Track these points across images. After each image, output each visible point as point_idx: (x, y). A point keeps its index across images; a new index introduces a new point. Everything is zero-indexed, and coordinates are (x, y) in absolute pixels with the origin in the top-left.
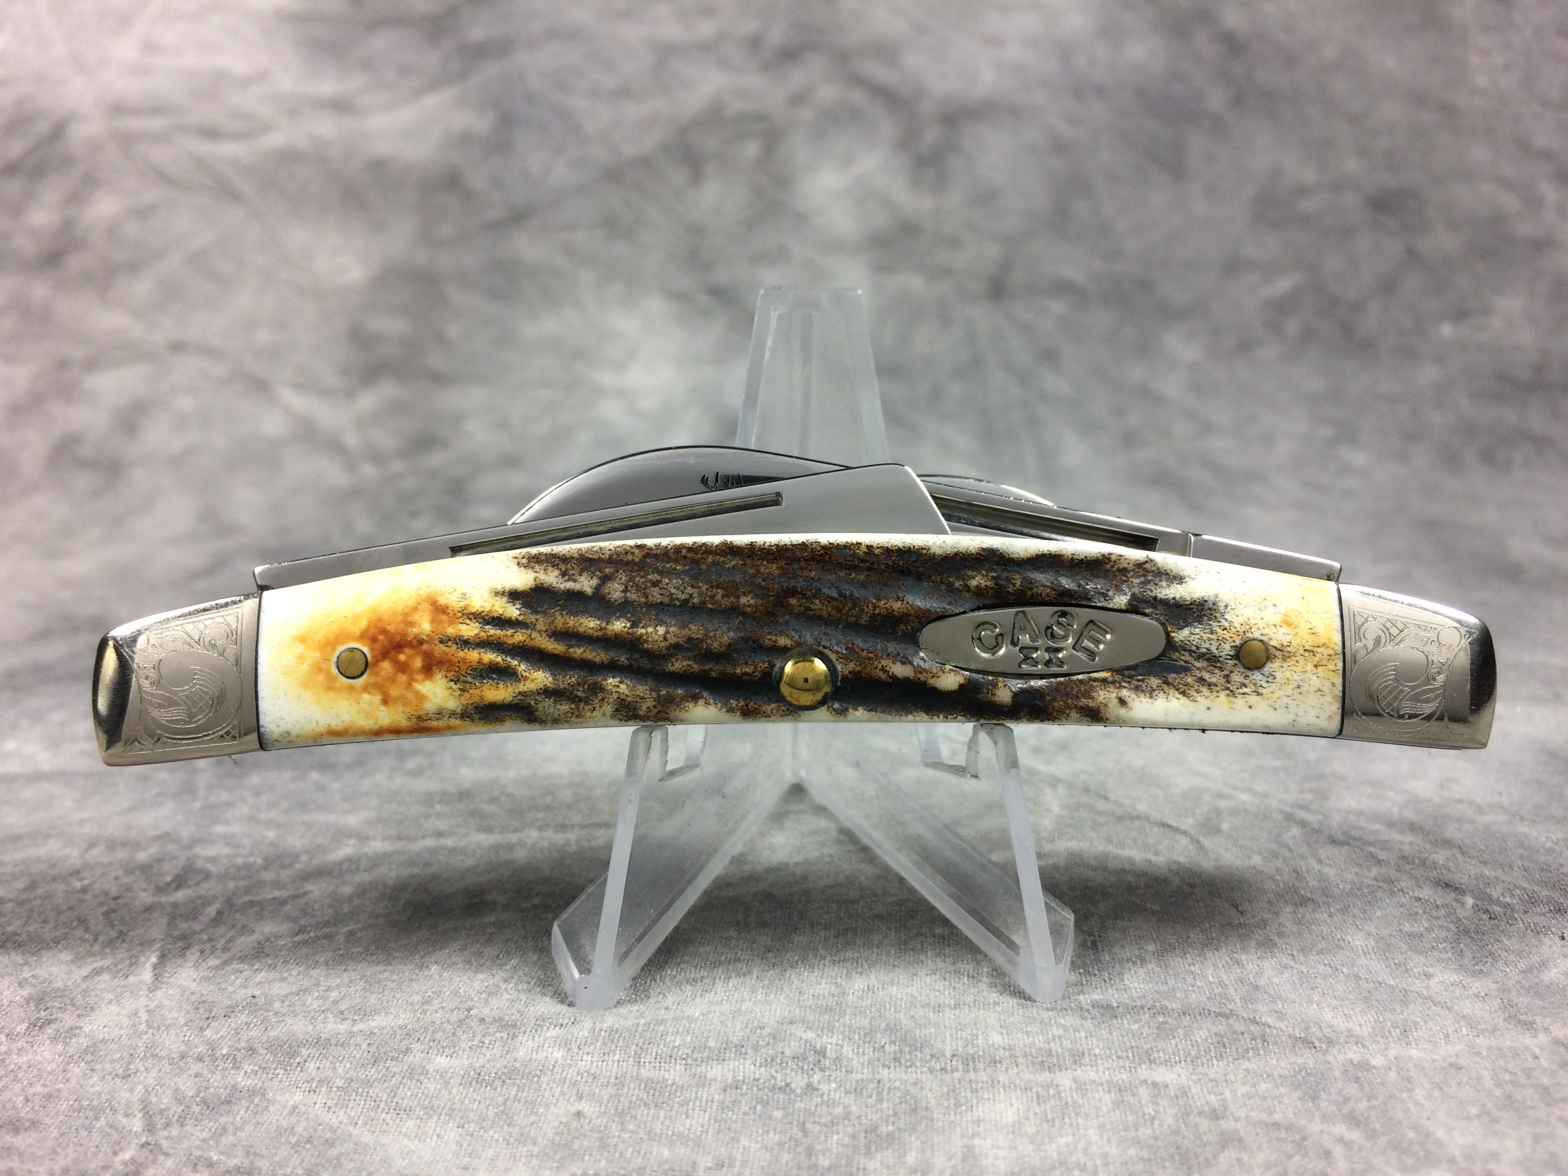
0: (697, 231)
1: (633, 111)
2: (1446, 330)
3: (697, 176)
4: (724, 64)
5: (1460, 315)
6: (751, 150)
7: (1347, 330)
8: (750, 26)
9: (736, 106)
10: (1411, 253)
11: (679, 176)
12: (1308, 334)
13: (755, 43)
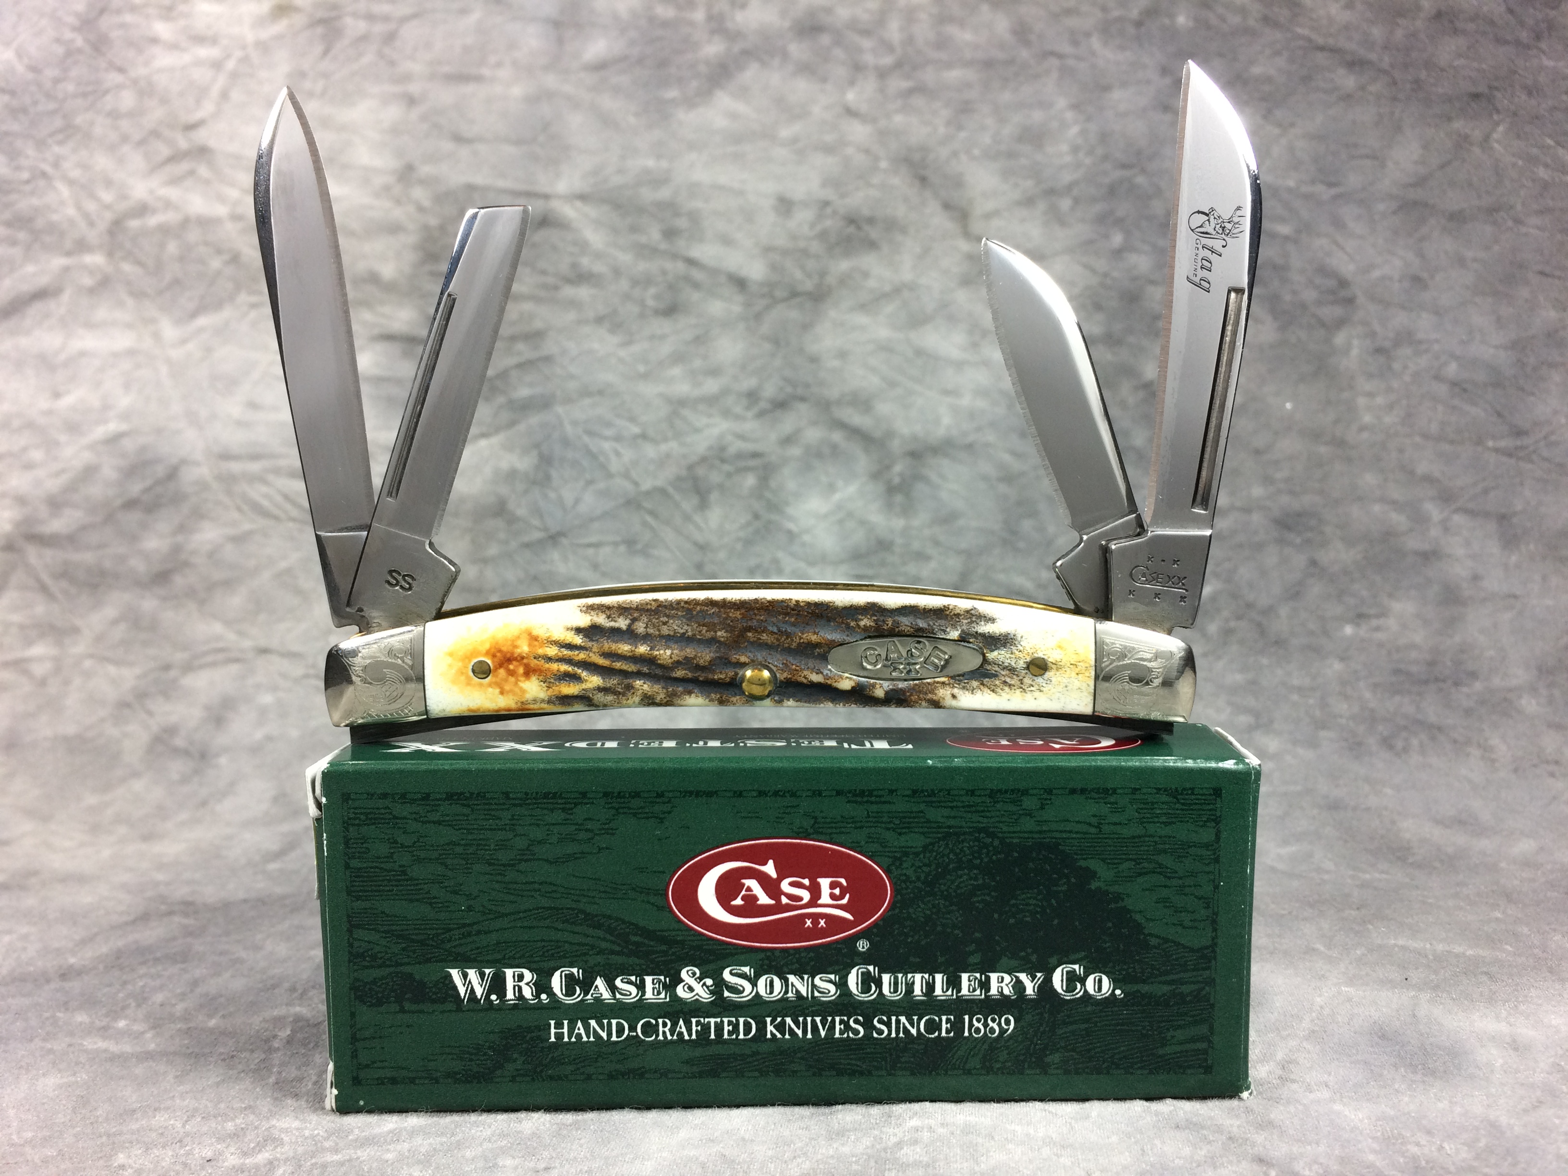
0: (702, 547)
1: (650, 451)
2: (1349, 630)
3: (703, 505)
4: (726, 413)
5: (1359, 618)
6: (750, 481)
7: (1262, 630)
8: (749, 383)
9: (736, 446)
10: (1313, 563)
11: (688, 504)
12: (1227, 633)
13: (752, 396)
